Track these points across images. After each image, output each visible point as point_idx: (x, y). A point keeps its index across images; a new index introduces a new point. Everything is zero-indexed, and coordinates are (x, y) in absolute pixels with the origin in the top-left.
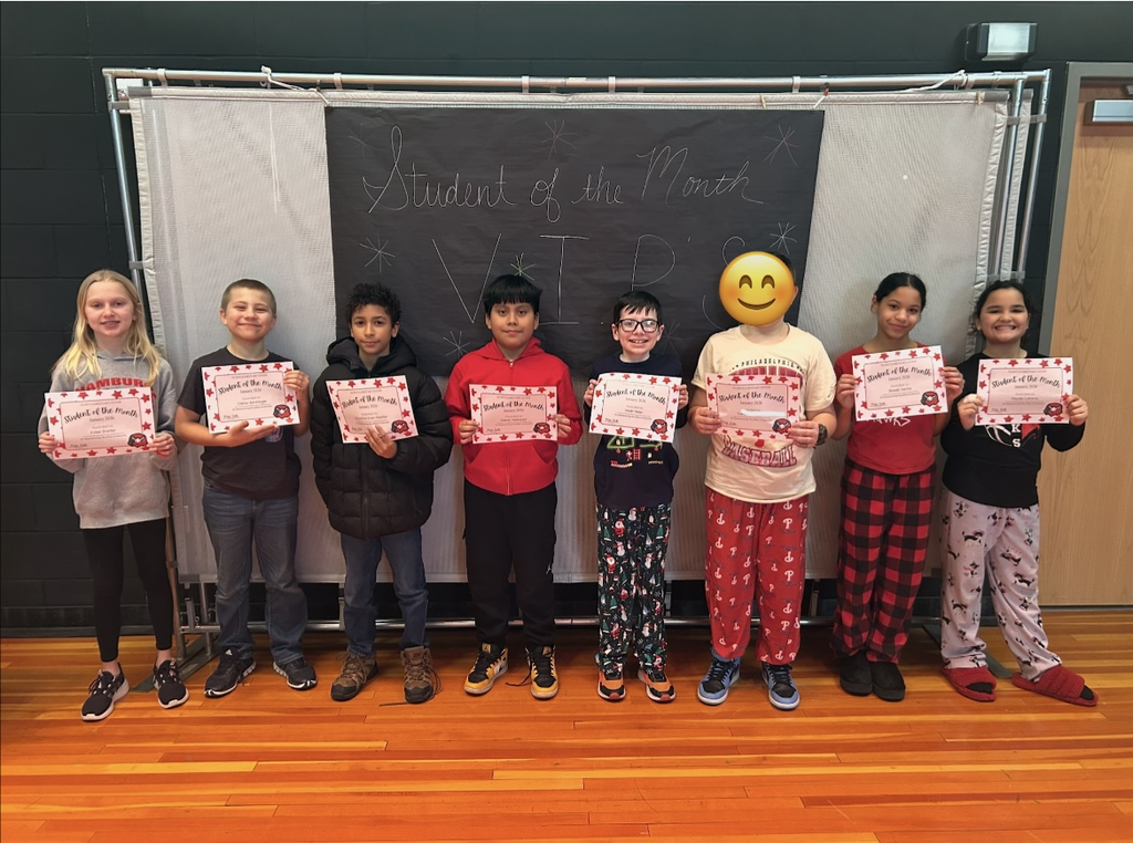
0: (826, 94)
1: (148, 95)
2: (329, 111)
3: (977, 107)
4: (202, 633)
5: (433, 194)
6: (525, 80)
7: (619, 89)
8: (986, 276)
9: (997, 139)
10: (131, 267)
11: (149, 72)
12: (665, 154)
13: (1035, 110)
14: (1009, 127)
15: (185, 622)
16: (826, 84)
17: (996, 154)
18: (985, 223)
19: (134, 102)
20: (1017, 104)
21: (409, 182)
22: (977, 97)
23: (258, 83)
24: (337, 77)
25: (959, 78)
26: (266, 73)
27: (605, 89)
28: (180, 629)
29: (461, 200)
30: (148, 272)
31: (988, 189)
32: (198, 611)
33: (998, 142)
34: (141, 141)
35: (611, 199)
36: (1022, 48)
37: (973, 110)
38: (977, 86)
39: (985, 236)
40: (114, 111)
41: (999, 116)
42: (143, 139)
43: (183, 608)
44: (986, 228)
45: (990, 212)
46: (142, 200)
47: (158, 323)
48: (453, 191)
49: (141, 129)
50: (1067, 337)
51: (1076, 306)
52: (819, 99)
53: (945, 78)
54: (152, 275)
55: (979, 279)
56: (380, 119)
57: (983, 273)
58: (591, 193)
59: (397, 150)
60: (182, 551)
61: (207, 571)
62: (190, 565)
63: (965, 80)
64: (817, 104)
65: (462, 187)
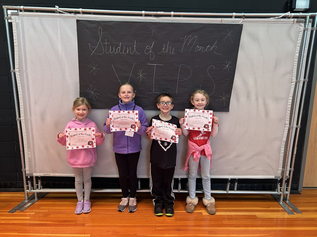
0: (244, 19)
1: (18, 15)
2: (78, 21)
3: (294, 24)
4: (34, 193)
5: (112, 49)
6: (143, 12)
7: (175, 16)
9: (300, 35)
10: (11, 72)
11: (18, 7)
12: (189, 38)
13: (313, 26)
14: (304, 31)
15: (28, 189)
16: (244, 15)
17: (300, 40)
18: (295, 63)
19: (13, 17)
20: (307, 23)
21: (104, 45)
22: (294, 21)
23: (54, 11)
24: (80, 10)
25: (288, 14)
26: (57, 8)
27: (170, 16)
28: (27, 191)
29: (121, 51)
30: (16, 73)
31: (297, 52)
32: (32, 185)
33: (300, 36)
34: (15, 30)
35: (171, 52)
36: (307, 7)
37: (292, 25)
38: (294, 17)
39: (295, 67)
40: (6, 20)
41: (301, 27)
42: (16, 29)
43: (27, 184)
44: (296, 64)
45: (297, 59)
46: (15, 49)
47: (20, 90)
48: (119, 49)
49: (15, 26)
52: (241, 20)
53: (283, 14)
54: (18, 74)
55: (293, 81)
56: (95, 24)
57: (294, 79)
58: (165, 50)
59: (100, 35)
60: (27, 165)
61: (36, 172)
62: (30, 170)
63: (290, 15)
64: (241, 22)
65: (122, 48)
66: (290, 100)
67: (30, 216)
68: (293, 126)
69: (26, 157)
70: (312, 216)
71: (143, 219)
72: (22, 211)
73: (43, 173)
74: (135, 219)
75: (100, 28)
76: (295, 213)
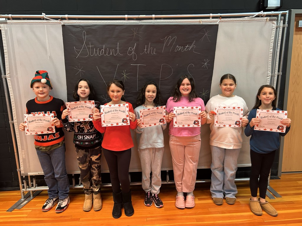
0: (220, 19)
1: (6, 23)
2: (63, 26)
4: (29, 192)
5: (96, 52)
6: (126, 16)
7: (156, 19)
8: (271, 74)
10: (2, 77)
11: (6, 15)
12: (169, 39)
13: (284, 23)
14: (277, 28)
15: (24, 188)
16: (220, 16)
17: (273, 37)
18: (270, 58)
19: (2, 26)
20: (279, 21)
21: (89, 48)
22: (267, 19)
23: (41, 18)
24: (66, 16)
25: (261, 14)
26: (44, 15)
27: (151, 19)
28: (22, 190)
29: (105, 53)
30: (8, 79)
31: (271, 48)
32: (28, 184)
33: (273, 33)
34: (4, 37)
35: (153, 53)
36: (278, 5)
37: (266, 23)
38: (267, 16)
39: (270, 62)
41: (274, 25)
42: (5, 37)
43: (23, 183)
44: (270, 59)
45: (272, 54)
46: (5, 56)
47: (12, 95)
48: (102, 51)
49: (4, 34)
50: (292, 92)
51: (295, 82)
52: (218, 20)
53: (257, 14)
54: (9, 80)
55: (268, 75)
56: (79, 28)
57: (270, 73)
58: (146, 51)
59: (85, 38)
60: (22, 166)
61: (30, 172)
62: (24, 170)
63: (263, 14)
64: (218, 22)
65: (105, 50)
67: (26, 213)
69: (20, 158)
70: (291, 199)
72: (20, 209)
73: (37, 172)
75: (84, 32)
76: (275, 197)
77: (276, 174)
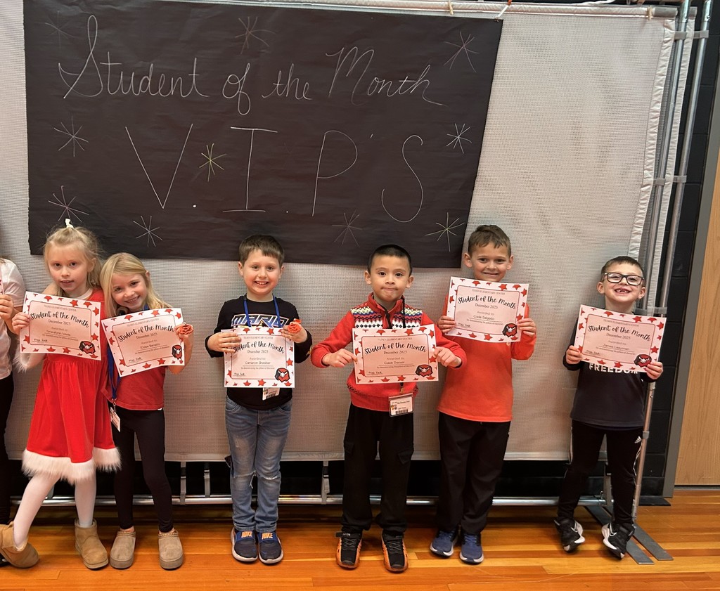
0: (509, 5)
3: (648, 22)
5: (127, 83)
8: (652, 179)
9: (665, 52)
12: (352, 55)
13: (698, 27)
14: (676, 41)
17: (664, 66)
18: (652, 130)
20: (684, 20)
21: (104, 70)
29: (154, 89)
31: (656, 99)
33: (666, 55)
35: (300, 95)
37: (644, 24)
39: (652, 142)
41: (667, 31)
44: (653, 133)
45: (657, 120)
48: (146, 81)
55: (645, 182)
56: (77, 7)
57: (649, 177)
58: (281, 89)
59: (93, 39)
64: (501, 13)
65: (156, 77)
66: (637, 234)
68: (646, 309)
70: (700, 566)
71: (219, 582)
74: (194, 583)
75: (93, 19)
76: (653, 559)
77: (658, 490)
